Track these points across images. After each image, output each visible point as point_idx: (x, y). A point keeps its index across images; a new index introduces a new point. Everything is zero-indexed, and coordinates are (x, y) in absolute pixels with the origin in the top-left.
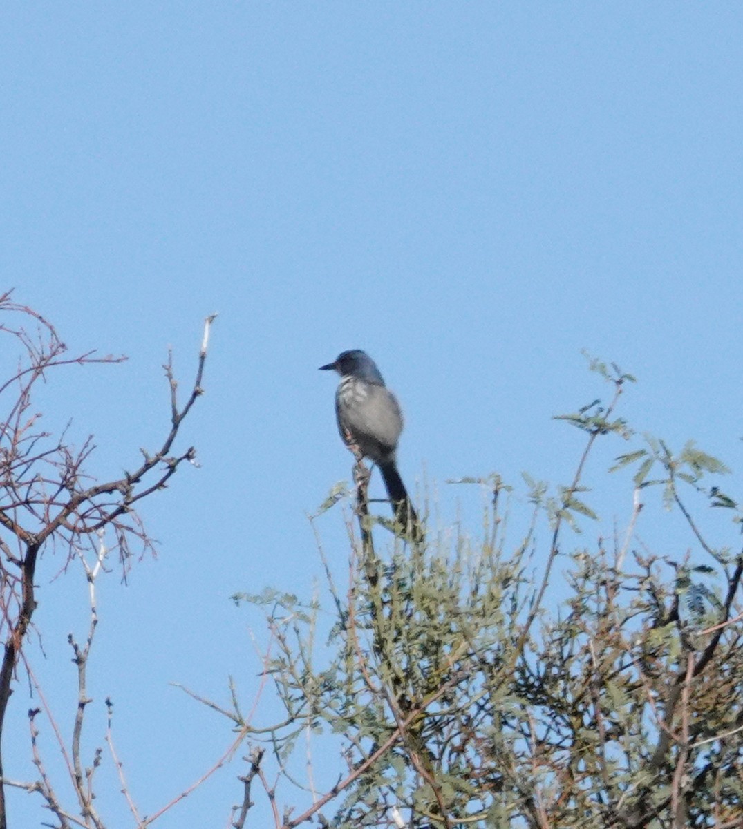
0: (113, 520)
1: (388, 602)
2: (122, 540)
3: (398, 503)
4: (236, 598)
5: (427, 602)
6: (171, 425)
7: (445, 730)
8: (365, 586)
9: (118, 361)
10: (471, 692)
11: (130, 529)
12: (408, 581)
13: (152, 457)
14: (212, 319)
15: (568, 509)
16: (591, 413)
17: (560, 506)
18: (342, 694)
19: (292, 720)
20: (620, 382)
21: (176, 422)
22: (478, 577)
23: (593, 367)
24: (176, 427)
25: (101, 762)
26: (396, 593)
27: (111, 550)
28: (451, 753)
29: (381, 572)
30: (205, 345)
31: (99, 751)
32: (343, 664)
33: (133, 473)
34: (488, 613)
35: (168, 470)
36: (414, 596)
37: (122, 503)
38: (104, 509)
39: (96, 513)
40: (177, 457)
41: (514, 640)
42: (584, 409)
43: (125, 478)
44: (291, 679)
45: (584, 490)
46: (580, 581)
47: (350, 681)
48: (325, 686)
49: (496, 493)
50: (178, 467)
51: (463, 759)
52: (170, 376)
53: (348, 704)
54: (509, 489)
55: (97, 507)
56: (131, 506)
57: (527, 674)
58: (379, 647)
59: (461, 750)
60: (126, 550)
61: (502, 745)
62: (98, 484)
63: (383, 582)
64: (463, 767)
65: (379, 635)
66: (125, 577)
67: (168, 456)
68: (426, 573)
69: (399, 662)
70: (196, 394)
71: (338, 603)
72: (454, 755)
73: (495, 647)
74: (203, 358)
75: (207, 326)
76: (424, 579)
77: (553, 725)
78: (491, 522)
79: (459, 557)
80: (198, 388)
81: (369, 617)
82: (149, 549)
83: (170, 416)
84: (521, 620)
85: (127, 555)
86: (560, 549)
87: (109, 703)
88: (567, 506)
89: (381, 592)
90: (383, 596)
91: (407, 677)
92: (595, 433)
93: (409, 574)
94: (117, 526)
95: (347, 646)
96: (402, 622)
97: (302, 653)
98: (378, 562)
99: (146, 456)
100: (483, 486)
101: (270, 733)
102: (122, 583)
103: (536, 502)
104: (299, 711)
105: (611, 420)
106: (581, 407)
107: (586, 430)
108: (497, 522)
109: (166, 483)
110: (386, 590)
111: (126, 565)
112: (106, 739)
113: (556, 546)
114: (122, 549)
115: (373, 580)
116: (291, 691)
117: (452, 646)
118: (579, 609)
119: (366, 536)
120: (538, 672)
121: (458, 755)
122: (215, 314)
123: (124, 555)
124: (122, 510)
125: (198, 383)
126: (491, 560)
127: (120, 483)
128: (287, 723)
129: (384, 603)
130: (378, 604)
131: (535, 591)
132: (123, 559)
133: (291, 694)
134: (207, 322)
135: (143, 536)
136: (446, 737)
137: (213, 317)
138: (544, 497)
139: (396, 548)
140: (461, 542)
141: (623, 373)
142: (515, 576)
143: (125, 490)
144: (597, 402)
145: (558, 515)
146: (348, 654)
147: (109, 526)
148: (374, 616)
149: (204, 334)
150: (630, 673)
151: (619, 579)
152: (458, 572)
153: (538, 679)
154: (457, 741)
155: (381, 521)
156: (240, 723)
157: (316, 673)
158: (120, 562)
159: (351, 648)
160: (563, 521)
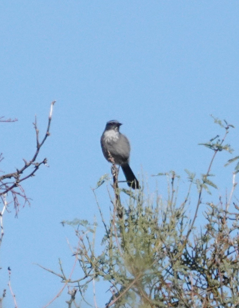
0: (11, 190)
1: (127, 226)
2: (15, 198)
3: (131, 182)
4: (63, 223)
5: (144, 225)
6: (36, 149)
7: (152, 281)
8: (117, 219)
9: (13, 121)
10: (163, 265)
11: (19, 194)
12: (136, 216)
13: (28, 162)
14: (54, 103)
15: (205, 184)
16: (215, 142)
17: (202, 182)
18: (107, 265)
19: (86, 277)
20: (227, 128)
21: (39, 147)
22: (165, 215)
23: (216, 122)
24: (38, 149)
25: (6, 295)
26: (130, 221)
27: (10, 203)
28: (155, 290)
29: (124, 212)
30: (51, 114)
31: (5, 290)
32: (108, 253)
33: (20, 169)
34: (170, 230)
35: (35, 168)
36: (139, 222)
37: (15, 182)
38: (7, 185)
39: (4, 187)
40: (39, 162)
41: (182, 242)
42: (212, 140)
43: (16, 171)
44: (85, 259)
45: (212, 175)
46: (210, 217)
47: (111, 259)
48: (100, 262)
49: (173, 179)
50: (40, 167)
51: (160, 292)
52: (36, 128)
53: (110, 269)
54: (179, 177)
55: (5, 184)
56: (19, 184)
57: (188, 256)
58: (123, 245)
59: (160, 289)
60: (17, 202)
61: (178, 285)
62: (4, 174)
63: (125, 217)
64: (161, 296)
65: (123, 239)
66: (17, 215)
67: (35, 162)
68: (144, 213)
69: (132, 251)
70: (47, 135)
71: (105, 226)
72: (157, 291)
73: (173, 244)
74: (50, 120)
75: (52, 106)
76: (142, 215)
77: (199, 280)
78: (171, 191)
79: (157, 205)
80: (48, 133)
81: (119, 232)
82: (27, 202)
83: (36, 145)
84: (185, 233)
85: (18, 205)
86: (202, 201)
87: (9, 269)
88: (204, 182)
89: (124, 221)
90: (125, 223)
91: (136, 258)
92: (217, 150)
93: (136, 214)
94: (13, 192)
95: (110, 244)
96: (133, 234)
97: (90, 247)
98: (123, 208)
99: (26, 162)
100: (167, 176)
101: (77, 283)
102: (15, 217)
103: (191, 181)
104: (89, 273)
105: (223, 145)
106: (211, 139)
107: (213, 149)
108: (173, 192)
109: (34, 174)
110: (126, 221)
111: (17, 210)
112: (8, 285)
113: (200, 199)
114: (15, 203)
115: (121, 216)
116: (85, 265)
117: (155, 245)
118: (209, 228)
119: (117, 197)
120: (193, 256)
121: (158, 291)
122: (55, 101)
123: (16, 205)
124: (15, 185)
125: (48, 131)
126: (171, 208)
127: (14, 174)
128: (84, 278)
129: (125, 226)
130: (123, 226)
131: (191, 221)
132: (16, 207)
133: (86, 265)
134: (52, 104)
135: (25, 197)
136: (153, 283)
137: (55, 102)
138: (195, 179)
139: (130, 202)
140: (158, 199)
141: (228, 124)
142: (182, 214)
143: (16, 177)
144: (218, 136)
145: (201, 186)
146: (110, 248)
147: (10, 192)
148: (121, 232)
149: (50, 109)
150: (232, 256)
151: (228, 215)
152: (157, 212)
153: (193, 258)
154: (158, 285)
155: (124, 190)
156: (64, 278)
157: (96, 256)
158: (15, 208)
159: (112, 246)
160: (203, 189)
